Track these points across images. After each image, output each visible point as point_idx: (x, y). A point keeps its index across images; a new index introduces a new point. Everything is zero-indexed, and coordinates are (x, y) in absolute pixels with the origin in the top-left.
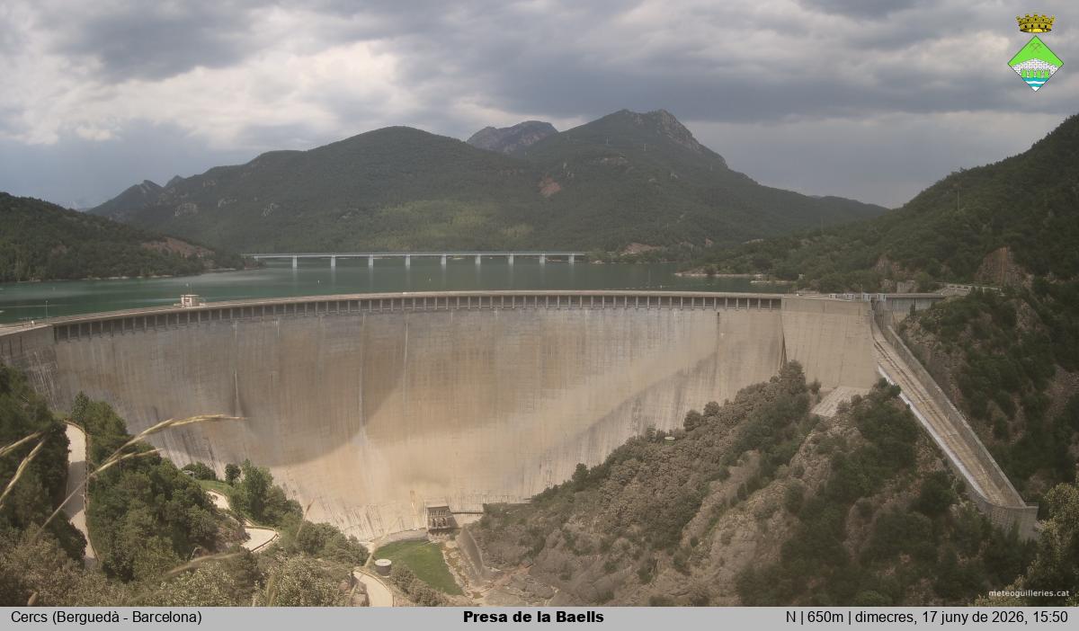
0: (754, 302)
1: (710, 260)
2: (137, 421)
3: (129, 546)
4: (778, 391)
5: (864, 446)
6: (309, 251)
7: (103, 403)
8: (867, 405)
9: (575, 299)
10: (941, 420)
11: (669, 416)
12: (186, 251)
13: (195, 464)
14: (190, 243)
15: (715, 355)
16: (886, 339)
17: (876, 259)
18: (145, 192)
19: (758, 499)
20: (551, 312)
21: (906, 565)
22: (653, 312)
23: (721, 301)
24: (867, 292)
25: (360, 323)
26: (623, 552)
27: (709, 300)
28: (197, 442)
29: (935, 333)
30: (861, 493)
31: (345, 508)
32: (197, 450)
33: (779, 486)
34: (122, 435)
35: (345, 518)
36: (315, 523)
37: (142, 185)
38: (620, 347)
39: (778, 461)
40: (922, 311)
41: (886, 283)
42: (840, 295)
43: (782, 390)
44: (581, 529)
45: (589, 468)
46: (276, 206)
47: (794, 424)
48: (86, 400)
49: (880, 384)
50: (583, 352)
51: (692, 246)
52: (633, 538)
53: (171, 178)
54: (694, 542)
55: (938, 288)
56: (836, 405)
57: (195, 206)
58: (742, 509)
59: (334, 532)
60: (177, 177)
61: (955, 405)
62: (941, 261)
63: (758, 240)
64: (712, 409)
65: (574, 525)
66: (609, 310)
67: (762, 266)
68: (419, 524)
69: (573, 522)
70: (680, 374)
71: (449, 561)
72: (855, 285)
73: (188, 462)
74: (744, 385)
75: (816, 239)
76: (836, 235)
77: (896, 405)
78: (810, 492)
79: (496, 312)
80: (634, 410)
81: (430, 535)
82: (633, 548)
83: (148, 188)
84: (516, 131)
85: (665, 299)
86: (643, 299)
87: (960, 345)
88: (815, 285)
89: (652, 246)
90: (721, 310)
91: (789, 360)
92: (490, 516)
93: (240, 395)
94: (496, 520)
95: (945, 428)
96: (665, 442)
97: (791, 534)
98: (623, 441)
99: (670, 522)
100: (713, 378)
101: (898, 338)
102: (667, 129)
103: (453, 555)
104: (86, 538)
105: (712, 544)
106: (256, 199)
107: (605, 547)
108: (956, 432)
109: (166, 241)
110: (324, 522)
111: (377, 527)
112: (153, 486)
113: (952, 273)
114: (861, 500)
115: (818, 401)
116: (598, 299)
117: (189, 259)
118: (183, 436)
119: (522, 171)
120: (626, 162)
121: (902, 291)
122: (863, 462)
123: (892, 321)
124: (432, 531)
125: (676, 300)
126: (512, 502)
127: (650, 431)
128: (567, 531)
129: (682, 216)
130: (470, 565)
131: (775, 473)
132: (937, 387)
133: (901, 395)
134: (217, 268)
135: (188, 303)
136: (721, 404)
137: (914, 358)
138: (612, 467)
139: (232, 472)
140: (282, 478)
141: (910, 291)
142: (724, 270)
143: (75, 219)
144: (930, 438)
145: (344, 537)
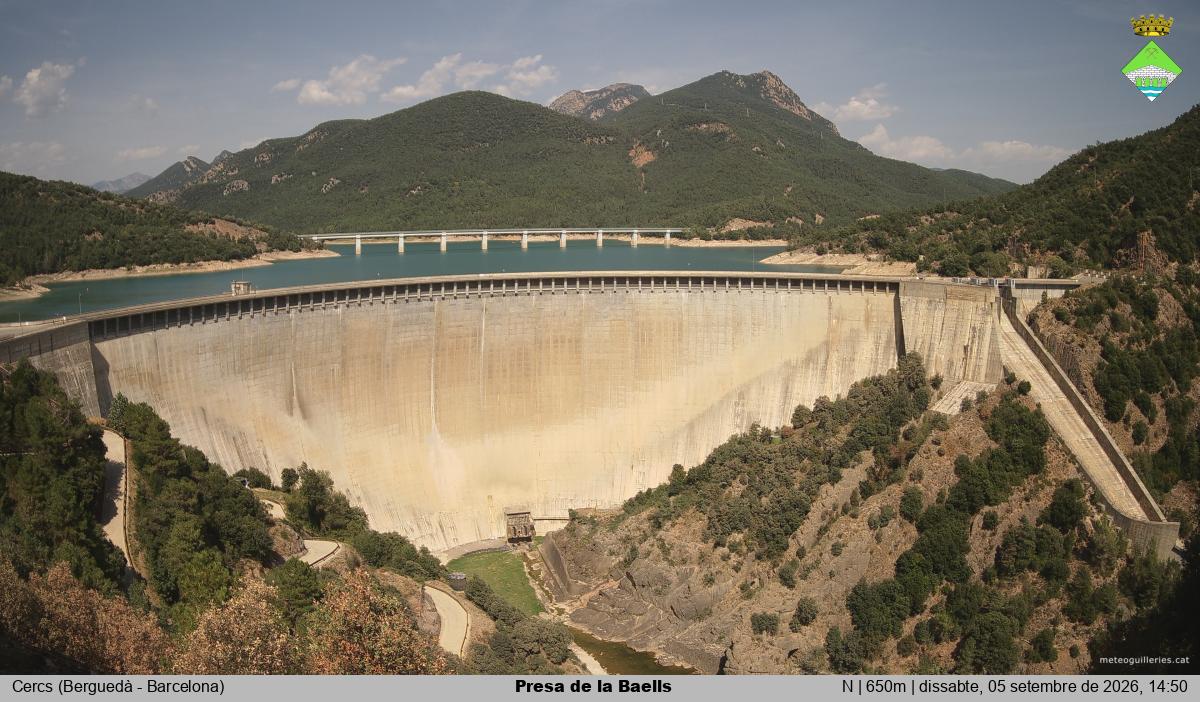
0: (869, 285)
1: (820, 238)
2: (182, 423)
3: (174, 563)
4: (896, 385)
5: (989, 448)
6: (374, 230)
7: (144, 405)
8: (994, 402)
9: (671, 281)
10: (1075, 421)
11: (775, 413)
12: (237, 233)
13: (248, 469)
14: (240, 224)
15: (827, 343)
16: (1017, 330)
17: (1005, 241)
18: (188, 169)
19: (873, 506)
20: (644, 295)
21: (1034, 583)
22: (757, 295)
23: (833, 284)
24: (995, 277)
25: (432, 309)
26: (724, 563)
27: (820, 283)
28: (250, 446)
29: (1068, 324)
30: (988, 502)
31: (415, 515)
32: (250, 454)
33: (896, 491)
34: (166, 439)
35: (415, 527)
36: (381, 532)
37: (186, 162)
38: (721, 335)
39: (895, 464)
40: (1055, 299)
41: (1016, 267)
42: (963, 279)
43: (900, 384)
44: (678, 538)
45: (686, 469)
46: (337, 182)
47: (913, 422)
48: (125, 401)
49: (1007, 380)
50: (680, 340)
51: (800, 222)
52: (734, 548)
53: (219, 154)
54: (801, 553)
55: (1072, 275)
56: (960, 402)
57: (246, 183)
58: (854, 516)
59: (403, 541)
60: (225, 152)
61: (1090, 405)
62: (1076, 244)
63: (874, 217)
64: (822, 405)
65: (670, 533)
66: (708, 292)
67: (877, 244)
68: (498, 532)
69: (667, 530)
70: (787, 364)
71: (530, 573)
72: (981, 269)
73: (239, 468)
74: (859, 378)
75: (938, 216)
76: (959, 213)
77: (1024, 404)
78: (929, 498)
79: (583, 295)
80: (737, 404)
81: (508, 544)
82: (734, 559)
83: (194, 166)
84: (604, 95)
85: (771, 282)
86: (746, 281)
87: (1096, 338)
88: (937, 267)
89: (756, 221)
90: (832, 293)
91: (908, 350)
92: (576, 522)
93: (298, 390)
94: (584, 527)
95: (1079, 431)
96: (771, 441)
97: (909, 547)
98: (724, 440)
99: (775, 530)
100: (824, 370)
101: (1028, 329)
102: (772, 92)
103: (535, 567)
104: (126, 556)
105: (821, 555)
106: (314, 173)
107: (702, 558)
108: (1091, 435)
109: (213, 223)
110: (392, 532)
111: (451, 536)
112: (200, 496)
113: (1088, 258)
114: (987, 509)
115: (940, 398)
116: (696, 280)
117: (240, 241)
118: (234, 439)
119: (611, 139)
120: (727, 129)
121: (1033, 275)
122: (989, 467)
123: (1021, 310)
124: (511, 540)
125: (783, 282)
126: (601, 508)
127: (754, 427)
128: (660, 539)
129: (789, 189)
130: (554, 579)
131: (892, 476)
132: (1070, 384)
133: (1030, 393)
134: (271, 251)
135: (238, 292)
136: (832, 399)
137: (1045, 351)
138: (713, 468)
139: (289, 476)
140: (343, 483)
141: (1041, 277)
142: (836, 249)
143: (111, 202)
144: (1063, 443)
145: (413, 548)
